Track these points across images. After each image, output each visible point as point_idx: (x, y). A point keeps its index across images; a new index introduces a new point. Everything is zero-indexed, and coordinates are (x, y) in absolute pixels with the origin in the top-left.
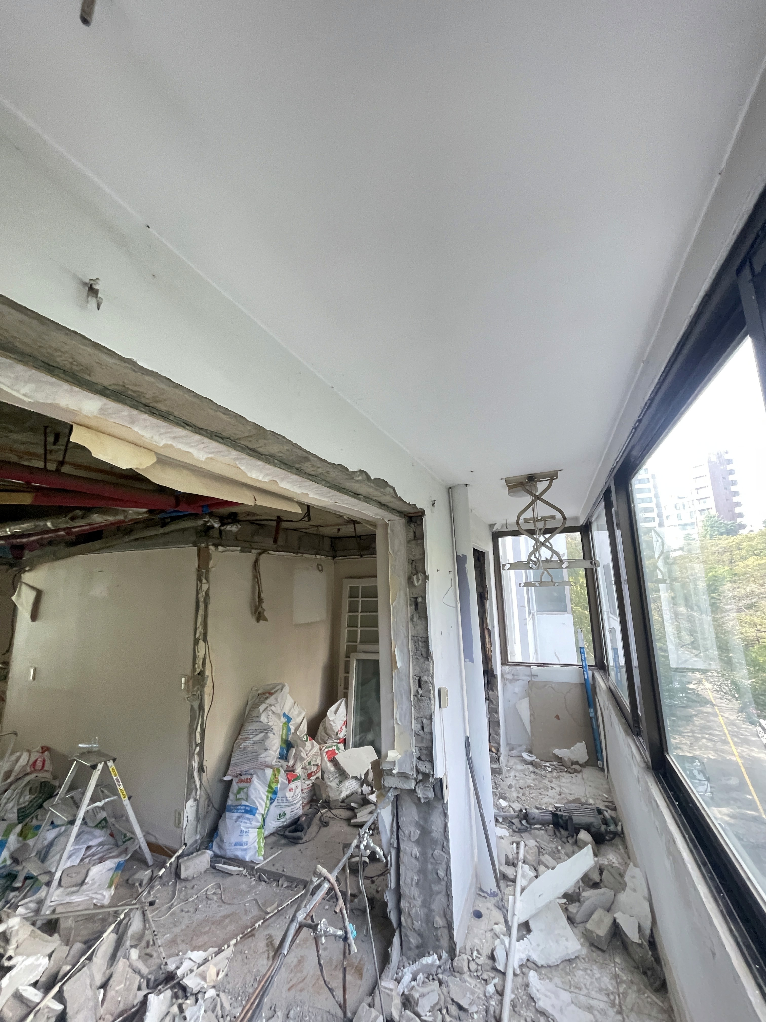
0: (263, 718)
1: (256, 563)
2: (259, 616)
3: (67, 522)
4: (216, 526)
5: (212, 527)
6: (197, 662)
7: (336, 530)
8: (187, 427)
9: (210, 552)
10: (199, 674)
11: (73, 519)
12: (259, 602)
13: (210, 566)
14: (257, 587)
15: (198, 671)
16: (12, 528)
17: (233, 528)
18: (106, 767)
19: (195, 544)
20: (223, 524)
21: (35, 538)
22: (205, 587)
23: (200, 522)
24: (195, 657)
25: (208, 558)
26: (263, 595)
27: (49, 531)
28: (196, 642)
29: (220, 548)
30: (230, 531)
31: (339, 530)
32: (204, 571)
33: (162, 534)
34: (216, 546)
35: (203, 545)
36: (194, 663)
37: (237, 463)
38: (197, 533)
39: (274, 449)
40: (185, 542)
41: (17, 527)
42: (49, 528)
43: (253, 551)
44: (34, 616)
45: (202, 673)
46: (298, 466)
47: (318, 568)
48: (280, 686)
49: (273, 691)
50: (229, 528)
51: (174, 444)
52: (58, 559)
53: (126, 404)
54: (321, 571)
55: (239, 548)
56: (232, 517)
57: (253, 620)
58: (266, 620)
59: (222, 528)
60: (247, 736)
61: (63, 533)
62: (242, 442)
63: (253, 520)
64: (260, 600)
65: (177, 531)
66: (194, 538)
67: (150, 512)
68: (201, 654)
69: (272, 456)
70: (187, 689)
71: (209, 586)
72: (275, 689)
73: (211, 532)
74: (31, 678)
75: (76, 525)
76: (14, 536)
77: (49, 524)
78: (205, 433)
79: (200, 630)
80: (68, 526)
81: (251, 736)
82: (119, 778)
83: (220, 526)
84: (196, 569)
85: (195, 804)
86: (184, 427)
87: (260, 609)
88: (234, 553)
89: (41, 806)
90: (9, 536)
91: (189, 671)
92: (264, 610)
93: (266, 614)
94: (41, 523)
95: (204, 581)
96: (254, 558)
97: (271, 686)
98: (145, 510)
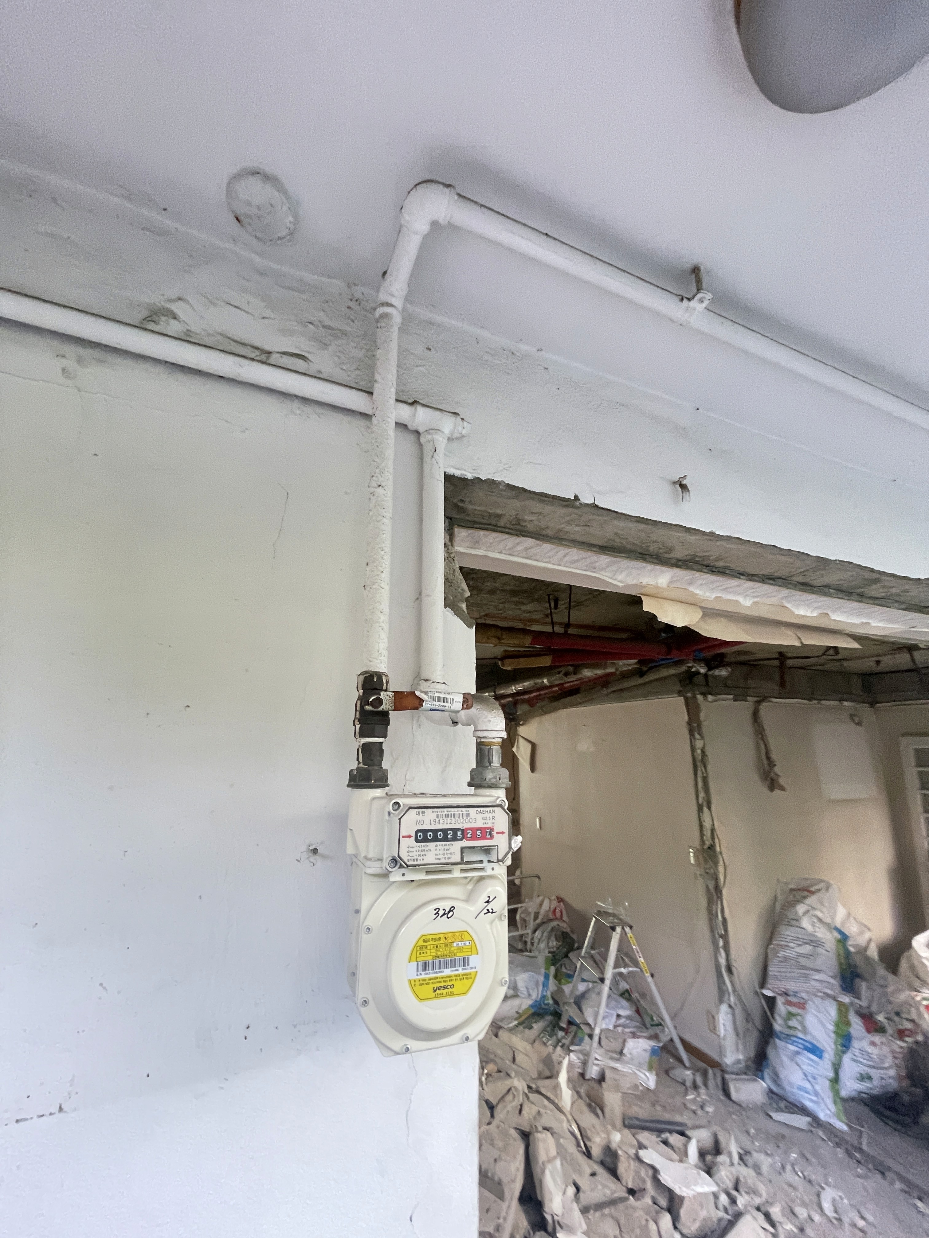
0: (806, 923)
1: (755, 714)
2: (773, 784)
3: (561, 679)
4: (703, 671)
5: (698, 673)
6: (705, 833)
7: (873, 664)
8: (742, 577)
9: (699, 702)
10: (709, 848)
11: (566, 674)
12: (769, 765)
13: (702, 719)
14: (763, 746)
15: (708, 843)
16: (517, 686)
17: (723, 672)
18: (624, 934)
19: (680, 693)
20: (710, 669)
21: (534, 694)
22: (699, 744)
23: (684, 668)
24: (701, 827)
25: (698, 708)
26: (774, 756)
27: (546, 687)
28: (700, 808)
29: (710, 698)
30: (720, 676)
31: (878, 662)
32: (695, 725)
33: (640, 685)
34: (704, 694)
35: (689, 695)
36: (702, 835)
37: (784, 601)
38: (680, 681)
39: (832, 578)
40: (669, 692)
41: (521, 685)
42: (545, 684)
43: (749, 698)
44: (533, 768)
45: (712, 847)
46: (859, 591)
47: (853, 721)
48: (822, 885)
49: (813, 889)
50: (717, 672)
51: (723, 596)
52: (546, 713)
53: (693, 569)
54: (859, 724)
55: (732, 697)
56: (718, 659)
57: (765, 790)
58: (782, 789)
59: (710, 673)
60: (786, 944)
61: (557, 689)
62: (794, 579)
63: (749, 661)
64: (771, 764)
65: (657, 680)
66: (678, 687)
67: (639, 662)
68: (707, 824)
69: (828, 586)
70: (698, 864)
71: (704, 742)
72: (817, 887)
73: (696, 679)
74: (538, 827)
75: (569, 680)
76: (519, 693)
77: (545, 680)
78: (757, 579)
79: (702, 795)
80: (562, 682)
81: (791, 945)
82: (638, 949)
83: (707, 671)
84: (687, 722)
85: (729, 1010)
86: (740, 578)
87: (772, 775)
88: (726, 701)
89: (566, 956)
90: (514, 693)
91: (697, 843)
92: (778, 776)
93: (782, 781)
94: (539, 681)
95: (697, 736)
96: (752, 709)
97: (809, 882)
98: (636, 661)
